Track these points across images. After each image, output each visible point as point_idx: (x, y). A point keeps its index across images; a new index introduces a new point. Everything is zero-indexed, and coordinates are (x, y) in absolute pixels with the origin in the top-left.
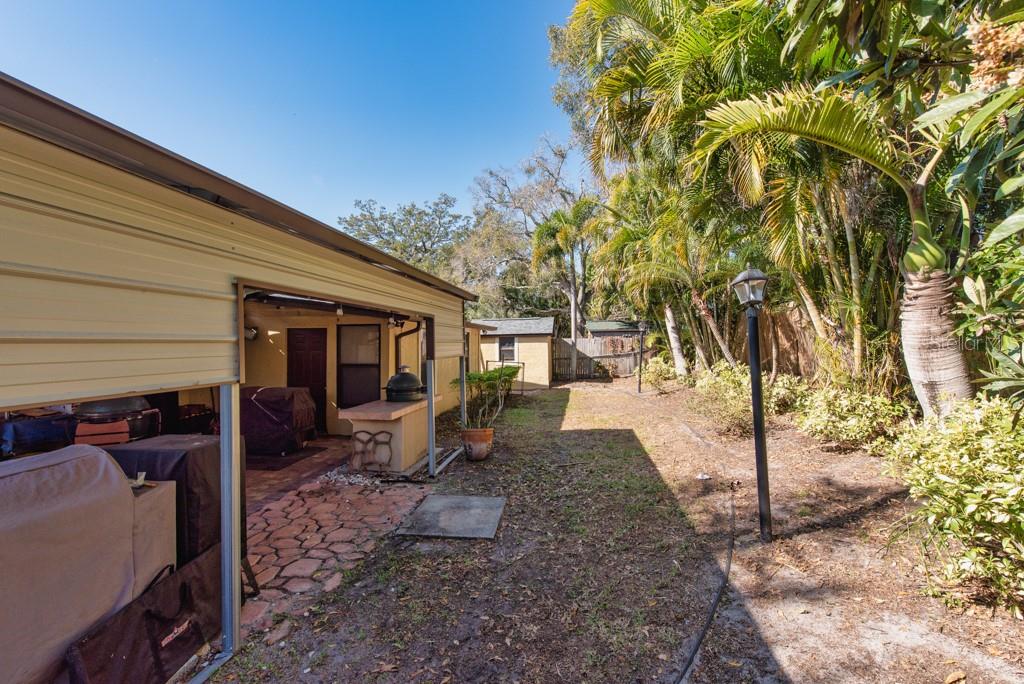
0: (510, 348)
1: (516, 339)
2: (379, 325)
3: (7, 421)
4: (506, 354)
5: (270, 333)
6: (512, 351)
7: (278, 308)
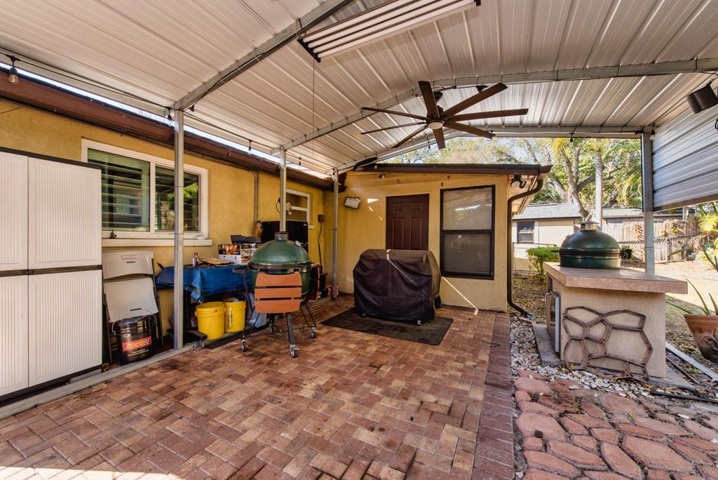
0: (529, 232)
1: (536, 223)
2: (493, 187)
3: (195, 268)
4: (523, 238)
5: (370, 201)
6: (532, 235)
7: (381, 177)
